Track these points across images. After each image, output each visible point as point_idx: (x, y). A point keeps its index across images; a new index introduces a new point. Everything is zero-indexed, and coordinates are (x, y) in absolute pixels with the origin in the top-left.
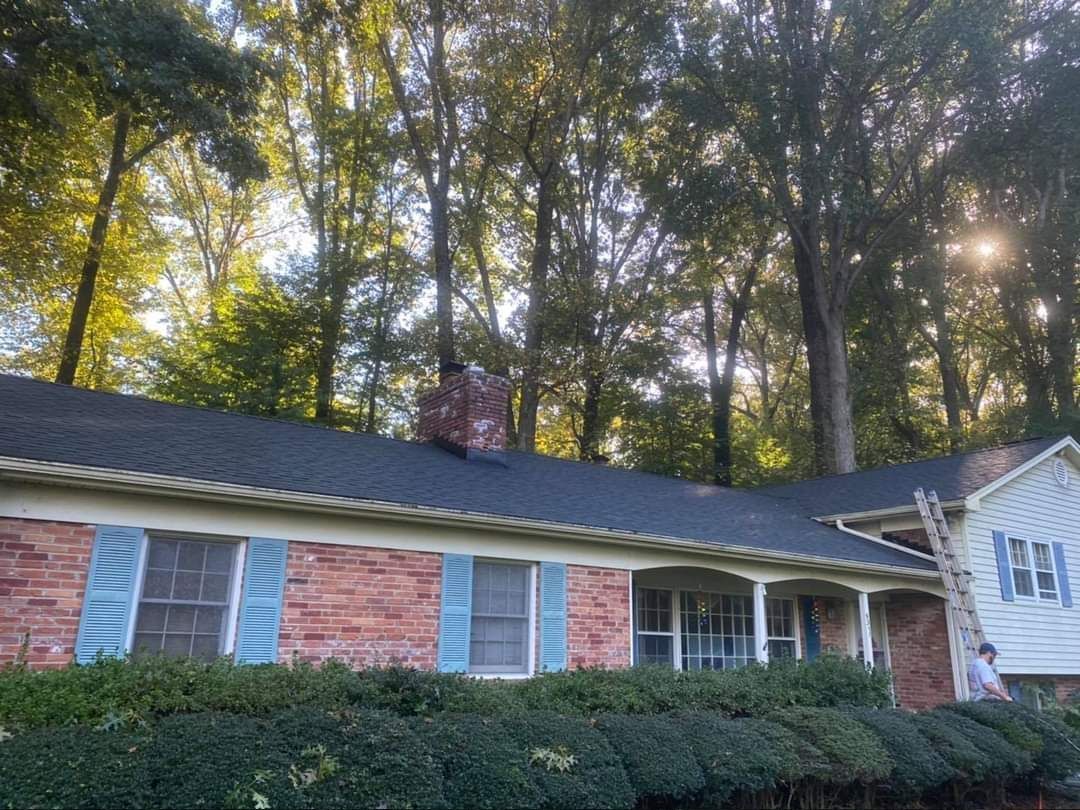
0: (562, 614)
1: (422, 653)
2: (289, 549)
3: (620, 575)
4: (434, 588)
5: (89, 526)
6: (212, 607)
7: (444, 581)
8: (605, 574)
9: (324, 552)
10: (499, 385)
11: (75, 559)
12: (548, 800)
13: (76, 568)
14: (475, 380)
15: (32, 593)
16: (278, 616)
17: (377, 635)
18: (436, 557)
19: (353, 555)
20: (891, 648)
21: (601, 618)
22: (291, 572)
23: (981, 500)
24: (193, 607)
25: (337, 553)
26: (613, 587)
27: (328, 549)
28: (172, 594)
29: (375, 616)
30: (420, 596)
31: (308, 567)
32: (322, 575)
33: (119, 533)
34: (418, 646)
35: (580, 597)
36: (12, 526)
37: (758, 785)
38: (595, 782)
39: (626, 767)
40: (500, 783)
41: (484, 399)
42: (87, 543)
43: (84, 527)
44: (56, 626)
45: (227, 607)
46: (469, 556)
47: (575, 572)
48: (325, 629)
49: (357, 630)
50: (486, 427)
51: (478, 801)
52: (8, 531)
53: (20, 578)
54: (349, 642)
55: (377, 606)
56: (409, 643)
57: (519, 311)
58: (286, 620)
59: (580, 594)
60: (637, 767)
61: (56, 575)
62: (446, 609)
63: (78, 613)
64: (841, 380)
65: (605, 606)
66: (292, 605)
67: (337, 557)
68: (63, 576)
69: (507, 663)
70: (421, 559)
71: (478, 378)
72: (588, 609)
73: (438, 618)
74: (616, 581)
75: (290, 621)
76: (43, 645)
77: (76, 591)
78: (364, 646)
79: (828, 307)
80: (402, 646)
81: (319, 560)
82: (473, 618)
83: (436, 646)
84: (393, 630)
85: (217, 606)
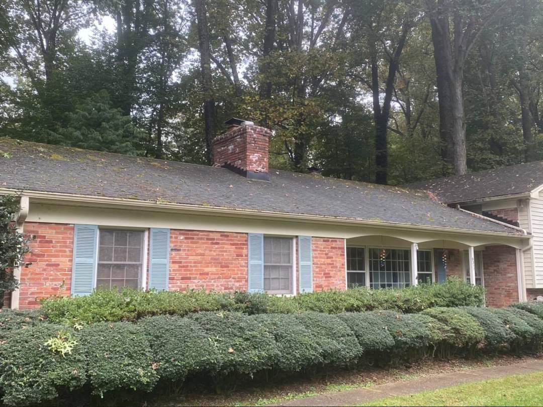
0: (310, 263)
1: (240, 285)
2: (171, 233)
3: (340, 241)
4: (244, 251)
5: (71, 225)
6: (134, 265)
7: (249, 247)
8: (332, 241)
9: (188, 234)
10: (264, 133)
11: (65, 242)
12: (323, 351)
13: (66, 247)
14: (250, 130)
15: (47, 260)
16: (168, 268)
17: (217, 276)
18: (244, 235)
19: (201, 235)
20: (484, 276)
21: (330, 264)
22: (172, 245)
23: (539, 192)
24: (124, 265)
25: (195, 235)
26: (336, 248)
27: (190, 233)
28: (113, 259)
29: (216, 267)
30: (237, 256)
31: (181, 242)
32: (188, 246)
33: (86, 228)
34: (238, 281)
35: (319, 254)
36: (34, 226)
37: (420, 344)
38: (343, 343)
39: (357, 337)
40: (301, 344)
41: (255, 141)
42: (70, 234)
43: (68, 225)
44: (61, 277)
45: (141, 265)
46: (261, 234)
47: (316, 241)
48: (190, 274)
49: (207, 274)
50: (257, 158)
51: (293, 351)
52: (32, 229)
53: (41, 253)
54: (204, 280)
55: (216, 261)
56: (233, 280)
57: (251, 67)
58: (172, 270)
59: (319, 252)
60: (362, 337)
61: (56, 251)
62: (251, 262)
63: (71, 270)
64: (459, 116)
65: (332, 258)
66: (173, 262)
67: (195, 237)
68: (61, 251)
69: (282, 289)
70: (236, 237)
71: (251, 129)
72: (323, 260)
73: (247, 267)
74: (338, 244)
75: (174, 270)
76: (56, 286)
77: (68, 259)
78: (211, 282)
79: (453, 68)
80: (230, 281)
81: (186, 238)
82: (265, 266)
83: (247, 281)
84: (224, 274)
85: (136, 265)
